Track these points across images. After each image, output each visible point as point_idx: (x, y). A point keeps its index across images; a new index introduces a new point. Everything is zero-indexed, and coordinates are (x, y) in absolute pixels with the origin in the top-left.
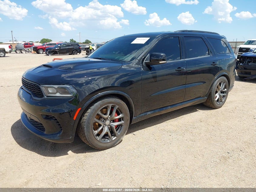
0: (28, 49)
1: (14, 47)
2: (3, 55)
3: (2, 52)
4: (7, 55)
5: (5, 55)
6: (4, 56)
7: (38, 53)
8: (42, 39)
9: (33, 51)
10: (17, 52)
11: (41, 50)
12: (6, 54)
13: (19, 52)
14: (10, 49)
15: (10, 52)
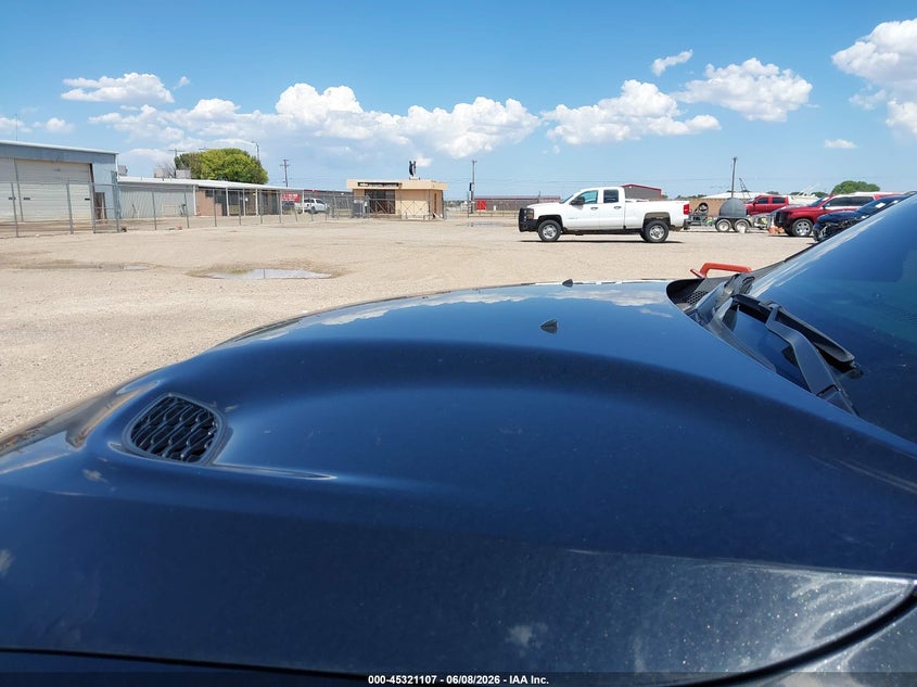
0: (760, 219)
1: (713, 210)
2: (661, 236)
3: (660, 225)
4: (672, 236)
5: (666, 235)
6: (663, 241)
7: (791, 234)
8: (839, 183)
9: (773, 226)
10: (721, 227)
11: (803, 224)
12: (670, 232)
13: (726, 228)
14: (687, 217)
15: (686, 226)
